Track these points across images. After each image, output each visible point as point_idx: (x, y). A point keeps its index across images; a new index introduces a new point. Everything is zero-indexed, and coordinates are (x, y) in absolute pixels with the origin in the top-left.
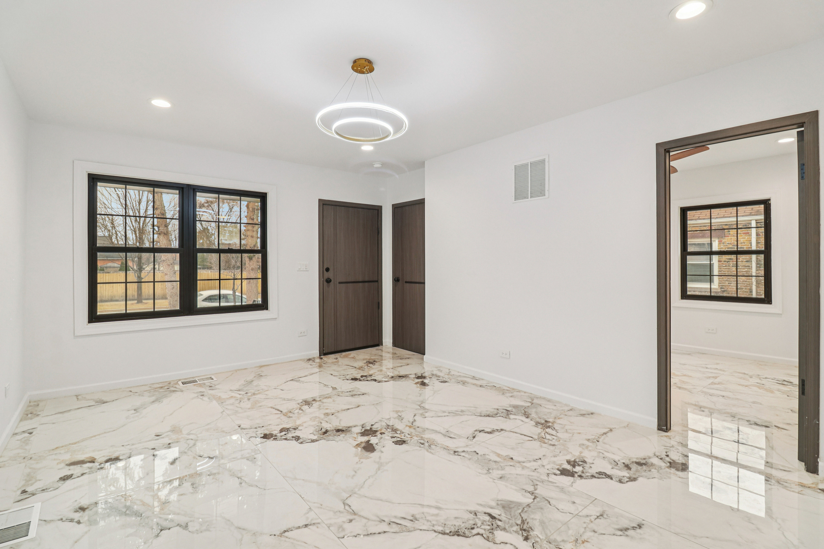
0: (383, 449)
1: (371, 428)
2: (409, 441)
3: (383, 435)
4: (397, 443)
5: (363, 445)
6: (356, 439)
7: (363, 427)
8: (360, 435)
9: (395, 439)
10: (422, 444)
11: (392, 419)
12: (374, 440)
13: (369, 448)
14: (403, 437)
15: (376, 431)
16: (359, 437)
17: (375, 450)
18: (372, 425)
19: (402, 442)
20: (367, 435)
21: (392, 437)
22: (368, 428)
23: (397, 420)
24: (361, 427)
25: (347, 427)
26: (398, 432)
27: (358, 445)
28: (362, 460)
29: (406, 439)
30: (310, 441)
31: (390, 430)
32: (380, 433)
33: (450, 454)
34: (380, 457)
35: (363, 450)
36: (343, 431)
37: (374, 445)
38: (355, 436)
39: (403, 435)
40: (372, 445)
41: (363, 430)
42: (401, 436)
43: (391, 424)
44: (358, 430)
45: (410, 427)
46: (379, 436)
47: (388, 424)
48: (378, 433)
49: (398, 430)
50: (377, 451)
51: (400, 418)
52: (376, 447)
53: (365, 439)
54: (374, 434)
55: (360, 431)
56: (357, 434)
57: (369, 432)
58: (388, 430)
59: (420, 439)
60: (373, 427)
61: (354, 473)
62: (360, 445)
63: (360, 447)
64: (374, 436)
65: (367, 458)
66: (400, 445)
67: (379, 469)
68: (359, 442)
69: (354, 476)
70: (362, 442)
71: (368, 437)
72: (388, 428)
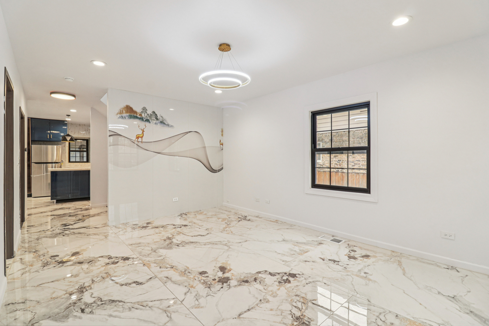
0: (214, 268)
1: (223, 284)
2: (197, 274)
3: (213, 278)
4: (205, 273)
5: (226, 271)
6: (232, 274)
7: (229, 285)
8: (230, 278)
9: (206, 275)
10: (189, 272)
11: (205, 295)
12: (220, 274)
13: (223, 269)
14: (200, 277)
15: (219, 282)
16: (230, 276)
17: (219, 268)
18: (222, 288)
19: (202, 273)
20: (224, 278)
21: (208, 277)
22: (225, 284)
23: (201, 294)
24: (231, 285)
25: (242, 285)
26: (202, 281)
27: (230, 270)
28: (226, 262)
29: (198, 275)
30: (262, 273)
31: (208, 283)
32: (215, 280)
33: (176, 266)
34: (216, 264)
35: (226, 267)
36: (243, 281)
37: (220, 271)
38: (233, 277)
39: (200, 279)
40: (221, 271)
41: (228, 282)
42: (201, 278)
43: (207, 289)
44: (233, 283)
45: (192, 287)
46: (216, 278)
47: (209, 289)
48: (217, 280)
49: (202, 283)
50: (218, 267)
51: (197, 297)
52: (218, 269)
53: (226, 275)
54: (220, 279)
55: (231, 281)
56: (232, 279)
57: (224, 281)
58: (209, 283)
59: (189, 275)
60: (221, 286)
61: (229, 256)
62: (228, 271)
63: (228, 269)
64: (220, 277)
65: (223, 263)
66: (204, 271)
67: (217, 258)
68: (229, 272)
69: (228, 255)
70: (228, 272)
71: (224, 277)
72: (210, 285)
